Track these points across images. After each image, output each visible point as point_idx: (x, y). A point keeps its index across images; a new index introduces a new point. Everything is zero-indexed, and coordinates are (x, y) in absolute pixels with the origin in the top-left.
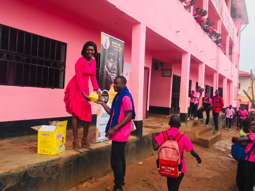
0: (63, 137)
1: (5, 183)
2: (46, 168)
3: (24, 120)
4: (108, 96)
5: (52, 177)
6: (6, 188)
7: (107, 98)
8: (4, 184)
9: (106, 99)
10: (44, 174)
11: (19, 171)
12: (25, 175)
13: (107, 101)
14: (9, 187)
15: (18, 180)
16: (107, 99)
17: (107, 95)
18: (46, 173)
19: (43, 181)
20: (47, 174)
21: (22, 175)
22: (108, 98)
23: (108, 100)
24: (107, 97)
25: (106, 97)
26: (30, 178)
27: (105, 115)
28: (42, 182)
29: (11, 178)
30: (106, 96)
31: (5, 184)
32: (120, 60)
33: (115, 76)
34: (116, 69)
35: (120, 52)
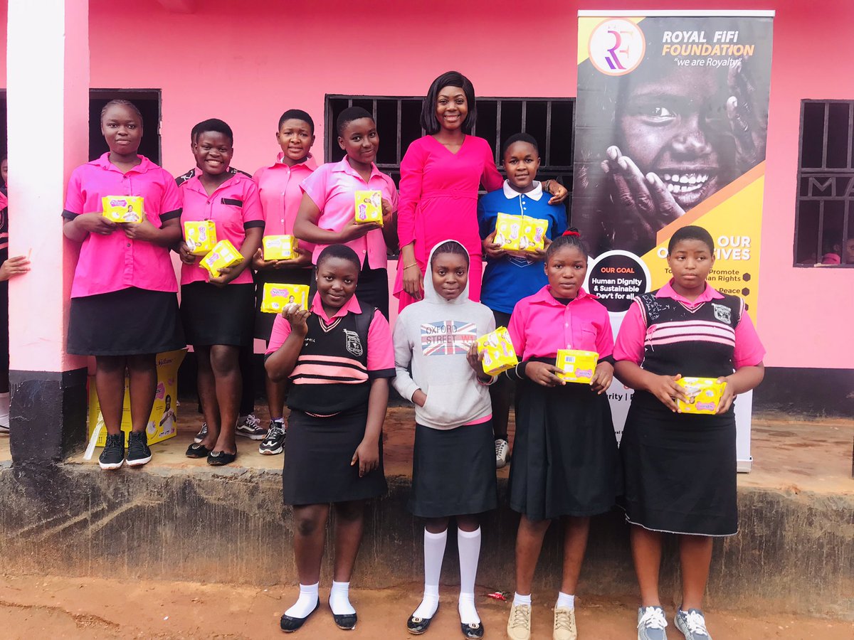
0: (168, 396)
1: (128, 492)
2: (256, 488)
5: (282, 523)
6: (132, 506)
7: (632, 286)
8: (127, 494)
9: (628, 289)
10: (251, 506)
11: (167, 472)
12: (185, 488)
13: (630, 296)
14: (139, 505)
15: (165, 496)
16: (637, 290)
17: (629, 271)
18: (260, 507)
19: (251, 525)
20: (264, 510)
21: (175, 486)
22: (642, 287)
24: (635, 281)
25: (626, 282)
26: (201, 502)
28: (247, 526)
29: (145, 484)
31: (129, 495)
32: (736, 104)
33: (699, 186)
34: (704, 152)
35: (738, 67)
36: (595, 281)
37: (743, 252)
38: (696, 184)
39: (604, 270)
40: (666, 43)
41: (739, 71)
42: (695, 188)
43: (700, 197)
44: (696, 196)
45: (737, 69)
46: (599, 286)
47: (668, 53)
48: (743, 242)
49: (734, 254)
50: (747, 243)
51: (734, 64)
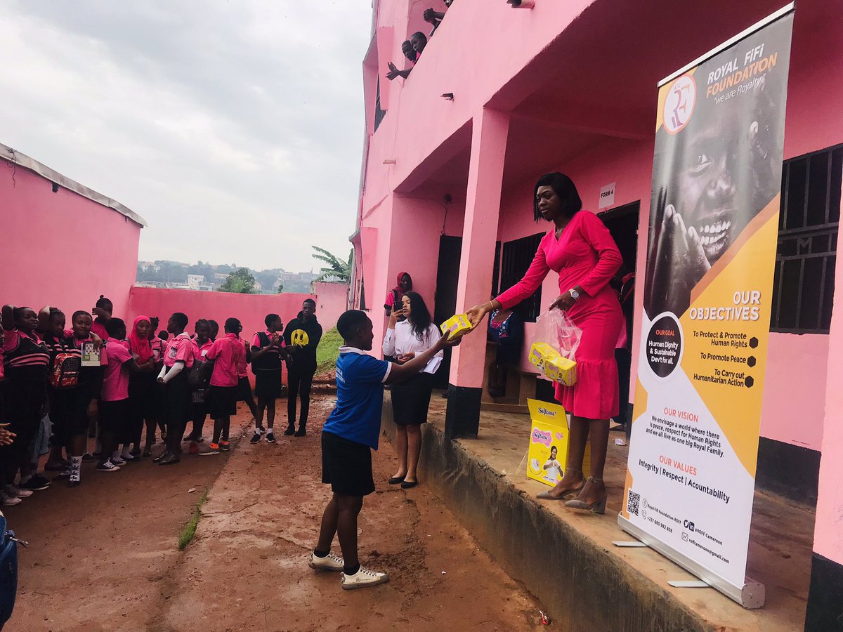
0: (554, 447)
3: (803, 446)
4: (677, 339)
7: (672, 349)
9: (669, 353)
13: (670, 362)
16: (674, 354)
17: (672, 333)
22: (678, 351)
23: (676, 359)
24: (674, 345)
25: (669, 345)
27: (658, 427)
30: (671, 340)
32: (756, 130)
33: (723, 235)
34: (730, 194)
35: (762, 85)
36: (651, 343)
37: (752, 309)
38: (722, 232)
39: (659, 332)
40: (710, 84)
41: (762, 89)
42: (720, 237)
43: (723, 247)
44: (720, 246)
45: (761, 88)
46: (654, 348)
47: (710, 94)
48: (753, 298)
49: (744, 313)
50: (756, 299)
51: (758, 83)
